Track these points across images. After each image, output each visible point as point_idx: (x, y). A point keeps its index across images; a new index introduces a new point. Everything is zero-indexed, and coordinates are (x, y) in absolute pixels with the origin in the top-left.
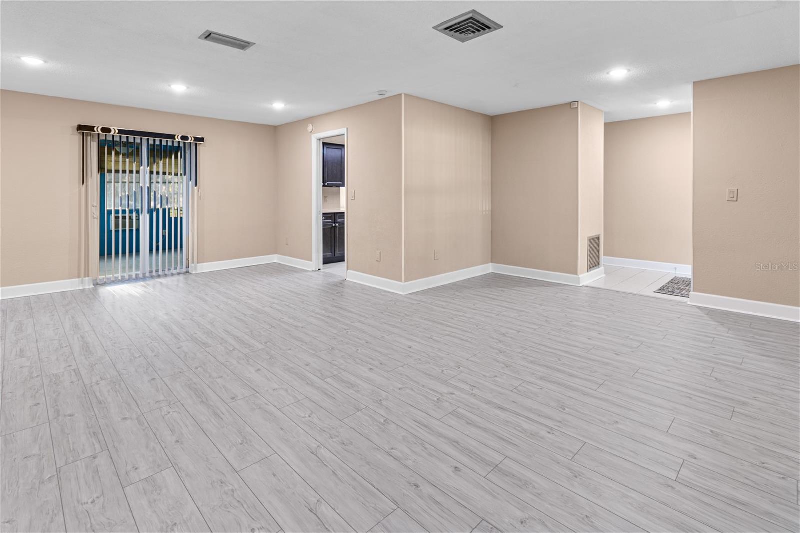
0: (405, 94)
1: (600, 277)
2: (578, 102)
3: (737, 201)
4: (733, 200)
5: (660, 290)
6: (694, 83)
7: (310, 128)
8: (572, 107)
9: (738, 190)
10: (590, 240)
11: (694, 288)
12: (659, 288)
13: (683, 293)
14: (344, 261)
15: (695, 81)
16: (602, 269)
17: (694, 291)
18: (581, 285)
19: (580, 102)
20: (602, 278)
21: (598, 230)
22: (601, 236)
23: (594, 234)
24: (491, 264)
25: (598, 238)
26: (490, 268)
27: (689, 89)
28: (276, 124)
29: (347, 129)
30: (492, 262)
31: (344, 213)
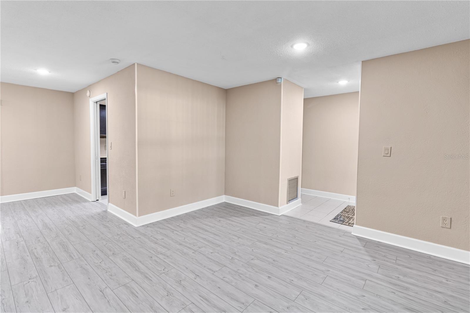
0: (138, 64)
1: (296, 207)
2: (281, 78)
3: (390, 156)
4: (388, 155)
5: (335, 219)
6: (362, 61)
7: (88, 94)
8: (277, 82)
9: (391, 147)
10: (289, 181)
11: (356, 222)
12: (334, 217)
13: (350, 222)
14: (106, 195)
15: (363, 60)
16: (299, 199)
17: (356, 225)
18: (280, 215)
19: (282, 79)
20: (300, 206)
21: (297, 172)
22: (299, 177)
23: (293, 176)
24: (224, 196)
25: (297, 179)
26: (223, 199)
27: (358, 67)
28: (73, 92)
29: (107, 93)
30: (225, 194)
31: (106, 158)
